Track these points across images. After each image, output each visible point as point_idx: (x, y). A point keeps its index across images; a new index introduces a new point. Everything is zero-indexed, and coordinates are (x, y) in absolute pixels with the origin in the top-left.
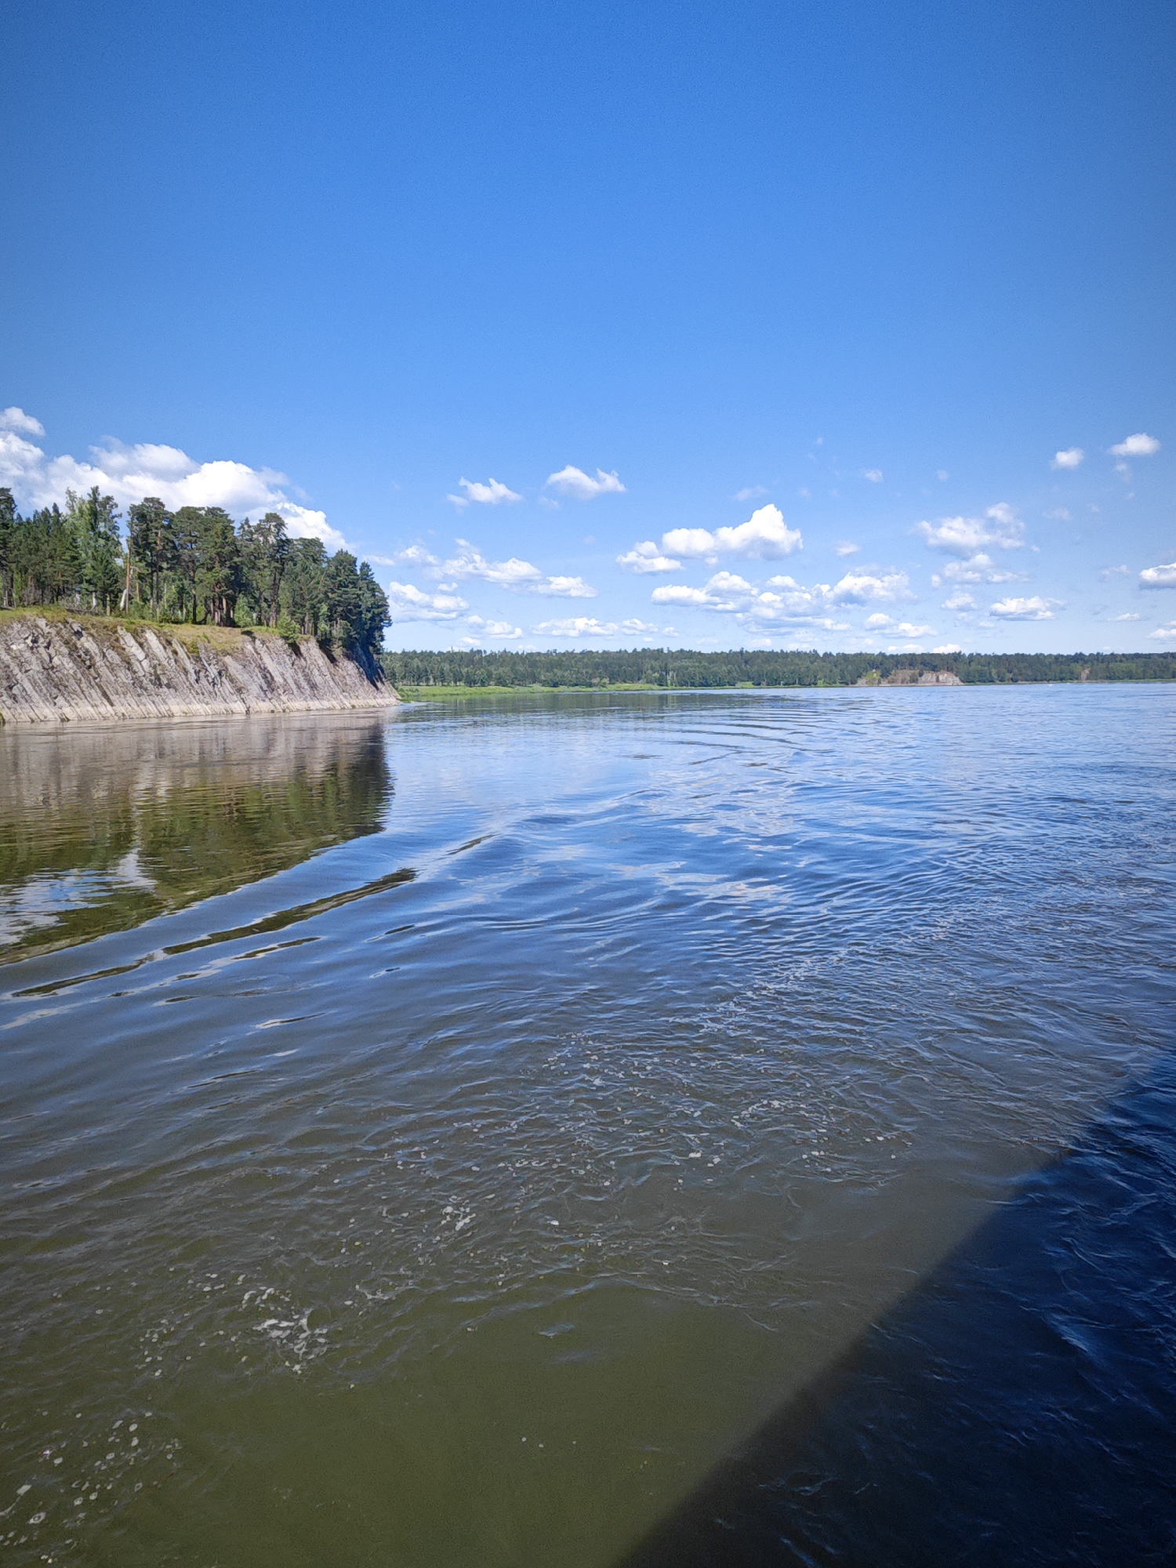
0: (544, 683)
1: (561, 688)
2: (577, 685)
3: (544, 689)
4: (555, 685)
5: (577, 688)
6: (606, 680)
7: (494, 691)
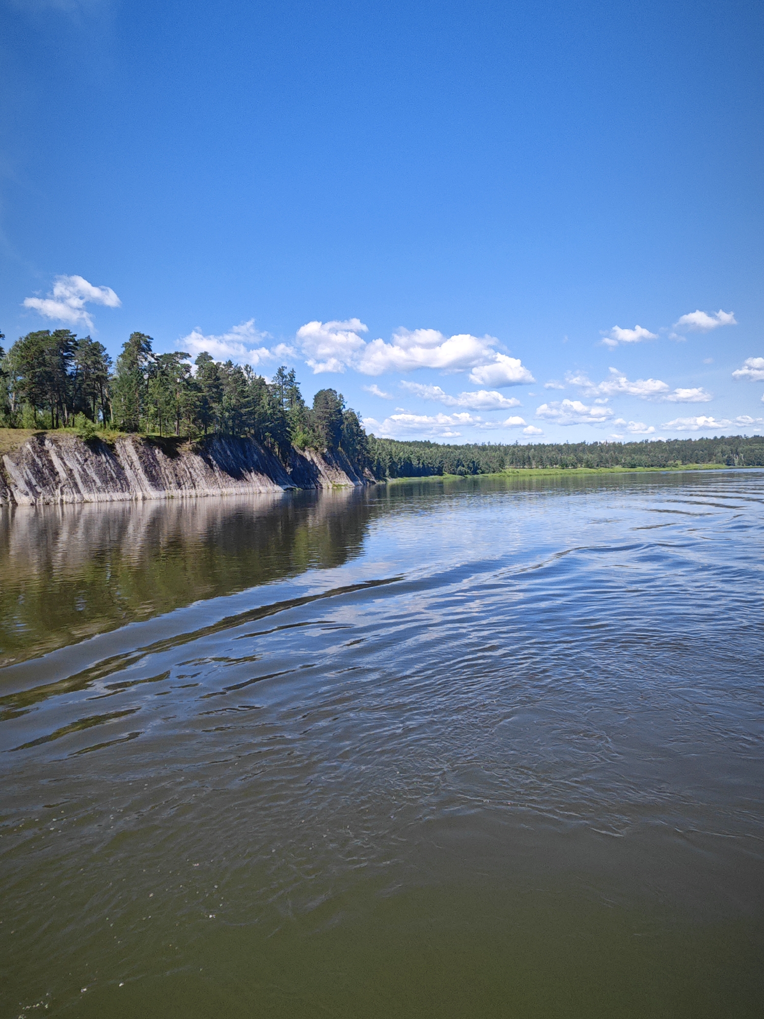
0: (624, 465)
1: (639, 468)
2: (652, 466)
3: (623, 469)
4: (633, 466)
5: (651, 468)
6: (679, 462)
7: (582, 471)
